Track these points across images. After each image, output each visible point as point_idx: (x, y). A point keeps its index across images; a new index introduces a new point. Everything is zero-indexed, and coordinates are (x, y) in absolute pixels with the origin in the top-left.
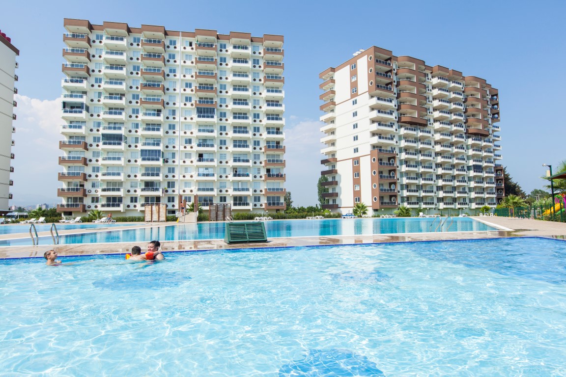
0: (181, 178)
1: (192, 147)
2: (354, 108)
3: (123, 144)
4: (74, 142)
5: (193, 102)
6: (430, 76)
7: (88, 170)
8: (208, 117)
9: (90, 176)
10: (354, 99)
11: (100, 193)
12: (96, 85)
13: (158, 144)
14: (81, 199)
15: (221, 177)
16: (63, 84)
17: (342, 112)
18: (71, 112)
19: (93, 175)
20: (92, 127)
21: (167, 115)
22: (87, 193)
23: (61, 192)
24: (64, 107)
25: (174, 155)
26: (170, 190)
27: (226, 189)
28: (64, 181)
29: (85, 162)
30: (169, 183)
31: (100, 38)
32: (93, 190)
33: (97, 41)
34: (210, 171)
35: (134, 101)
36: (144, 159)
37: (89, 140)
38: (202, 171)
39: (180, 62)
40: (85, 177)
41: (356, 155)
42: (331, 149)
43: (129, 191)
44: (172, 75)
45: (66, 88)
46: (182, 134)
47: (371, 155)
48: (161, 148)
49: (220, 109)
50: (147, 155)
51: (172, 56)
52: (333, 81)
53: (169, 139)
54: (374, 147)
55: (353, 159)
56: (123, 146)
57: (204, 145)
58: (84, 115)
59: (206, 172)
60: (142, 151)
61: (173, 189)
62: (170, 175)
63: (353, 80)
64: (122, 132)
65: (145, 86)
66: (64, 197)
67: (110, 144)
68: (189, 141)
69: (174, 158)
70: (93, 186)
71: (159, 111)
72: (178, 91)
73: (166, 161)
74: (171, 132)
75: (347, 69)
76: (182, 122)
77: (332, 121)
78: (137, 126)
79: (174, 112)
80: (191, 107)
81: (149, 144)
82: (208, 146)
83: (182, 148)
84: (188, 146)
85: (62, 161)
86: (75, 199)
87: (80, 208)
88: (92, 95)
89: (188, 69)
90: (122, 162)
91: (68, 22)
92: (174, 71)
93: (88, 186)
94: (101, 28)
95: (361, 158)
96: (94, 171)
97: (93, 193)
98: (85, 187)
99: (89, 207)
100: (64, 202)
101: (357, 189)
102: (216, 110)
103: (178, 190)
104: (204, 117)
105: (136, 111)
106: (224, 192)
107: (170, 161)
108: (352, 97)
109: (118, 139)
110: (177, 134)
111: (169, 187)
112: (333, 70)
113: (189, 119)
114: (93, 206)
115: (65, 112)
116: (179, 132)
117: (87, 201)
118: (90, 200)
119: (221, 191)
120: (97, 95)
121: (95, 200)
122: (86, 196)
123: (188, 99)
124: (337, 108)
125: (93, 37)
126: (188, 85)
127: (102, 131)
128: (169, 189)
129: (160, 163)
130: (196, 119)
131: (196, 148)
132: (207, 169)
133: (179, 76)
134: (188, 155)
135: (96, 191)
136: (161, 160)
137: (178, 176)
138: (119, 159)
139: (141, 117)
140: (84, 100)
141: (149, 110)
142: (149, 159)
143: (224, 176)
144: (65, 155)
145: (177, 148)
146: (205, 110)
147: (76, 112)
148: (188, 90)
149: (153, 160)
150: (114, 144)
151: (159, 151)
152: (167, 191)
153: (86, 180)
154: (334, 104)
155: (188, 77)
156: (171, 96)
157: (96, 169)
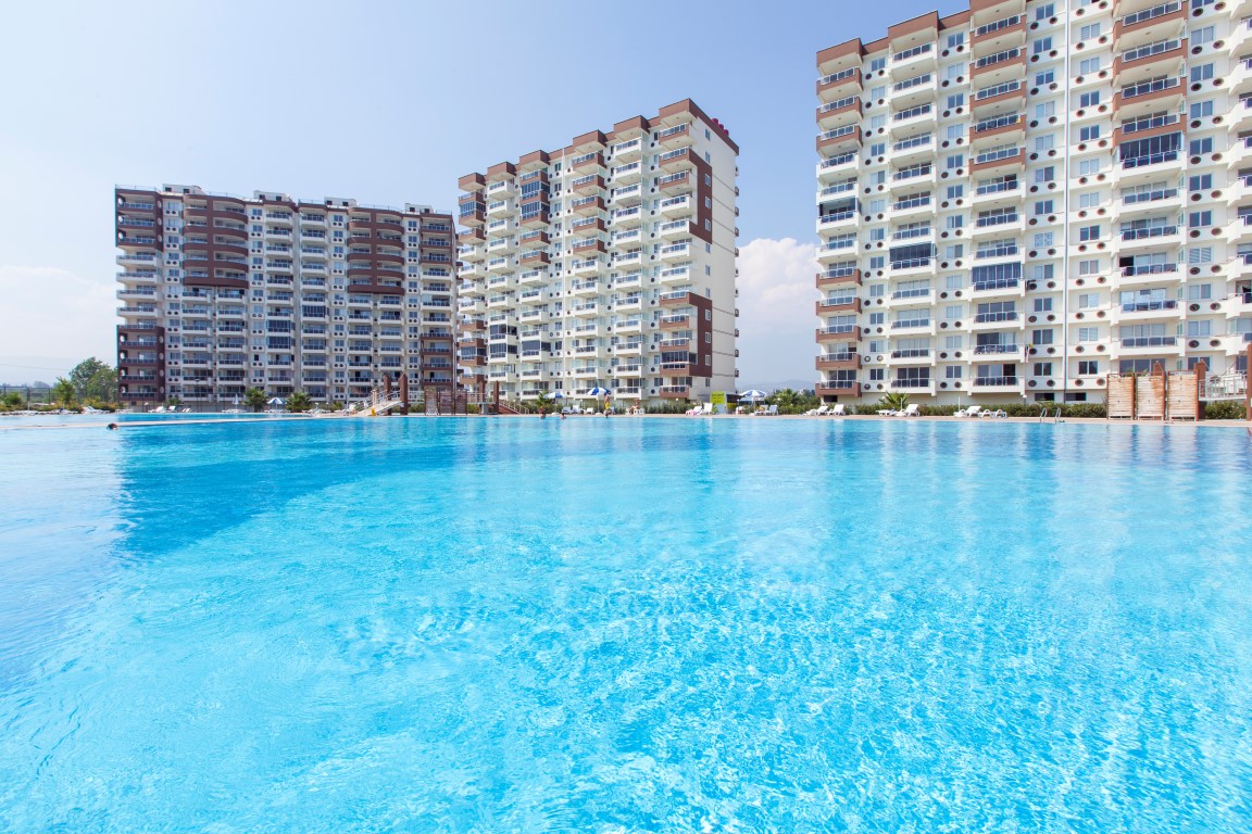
0: (1072, 318)
1: (1101, 245)
3: (933, 261)
4: (841, 273)
5: (1107, 134)
7: (863, 321)
8: (1157, 160)
9: (867, 331)
11: (888, 360)
12: (875, 159)
13: (1013, 251)
14: (852, 374)
15: (1194, 308)
16: (820, 171)
18: (833, 220)
19: (873, 328)
20: (868, 241)
21: (1033, 184)
22: (863, 362)
23: (820, 364)
24: (821, 214)
25: (1049, 270)
26: (1042, 349)
27: (1214, 338)
28: (823, 343)
29: (859, 306)
30: (1036, 334)
31: (879, 66)
32: (874, 356)
33: (875, 74)
34: (1159, 296)
35: (952, 172)
36: (979, 287)
37: (864, 266)
38: (1128, 298)
39: (1064, 47)
40: (860, 334)
43: (944, 355)
44: (1043, 87)
45: (823, 180)
46: (1074, 217)
48: (1021, 257)
49: (1192, 134)
50: (982, 277)
51: (1044, 45)
53: (1038, 237)
56: (932, 267)
57: (1143, 234)
58: (856, 220)
59: (1142, 299)
60: (975, 270)
61: (1050, 346)
62: (1042, 317)
64: (931, 238)
65: (981, 130)
66: (823, 370)
67: (906, 266)
68: (1091, 233)
69: (1051, 277)
70: (873, 348)
71: (1013, 178)
72: (1061, 120)
73: (1031, 286)
74: (1043, 219)
76: (1073, 192)
78: (958, 221)
79: (1049, 173)
80: (1100, 149)
81: (991, 254)
82: (1155, 233)
83: (1074, 251)
84: (1092, 246)
85: (820, 309)
86: (842, 374)
87: (854, 390)
88: (868, 180)
89: (1088, 63)
90: (932, 299)
91: (824, 56)
92: (1050, 77)
93: (863, 349)
94: (883, 44)
96: (873, 322)
97: (874, 361)
98: (859, 351)
99: (868, 387)
100: (824, 379)
102: (1182, 137)
103: (1063, 347)
104: (1144, 163)
105: (955, 192)
106: (1204, 346)
107: (1042, 286)
109: (922, 254)
110: (1060, 219)
111: (1036, 340)
113: (1092, 181)
114: (874, 384)
115: (824, 221)
116: (1065, 215)
117: (863, 377)
118: (868, 374)
119: (1194, 344)
120: (876, 178)
121: (877, 374)
122: (860, 367)
123: (1090, 132)
125: (866, 69)
126: (1090, 99)
127: (890, 243)
128: (1036, 347)
129: (1020, 289)
130: (1116, 172)
131: (1115, 244)
132: (1145, 292)
133: (1064, 82)
134: (1089, 266)
135: (879, 359)
136: (1022, 284)
137: (1062, 314)
138: (925, 292)
139: (970, 199)
140: (855, 192)
141: (987, 181)
142: (991, 286)
143: (1205, 307)
144: (823, 298)
145: (1060, 253)
146: (1148, 145)
147: (841, 218)
148: (1092, 112)
149: (1001, 285)
150: (915, 264)
151: (1017, 265)
152: (1033, 351)
153: (860, 339)
155: (1091, 79)
156: (1040, 139)
157: (877, 318)
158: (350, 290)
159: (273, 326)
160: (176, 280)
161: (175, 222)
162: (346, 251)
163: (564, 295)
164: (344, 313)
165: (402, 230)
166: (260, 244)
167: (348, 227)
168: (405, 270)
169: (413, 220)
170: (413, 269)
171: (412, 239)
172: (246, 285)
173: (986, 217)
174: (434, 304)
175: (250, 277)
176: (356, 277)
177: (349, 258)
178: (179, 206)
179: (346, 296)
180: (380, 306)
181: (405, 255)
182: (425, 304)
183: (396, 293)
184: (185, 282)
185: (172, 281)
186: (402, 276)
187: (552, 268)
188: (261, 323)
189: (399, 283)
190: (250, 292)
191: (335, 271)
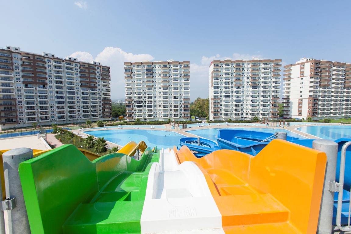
1: (249, 98)
2: (302, 81)
4: (216, 98)
5: (250, 83)
6: (332, 66)
8: (255, 89)
9: (220, 107)
10: (302, 78)
14: (217, 114)
17: (295, 82)
18: (216, 89)
20: (220, 93)
22: (219, 112)
27: (259, 111)
30: (242, 109)
33: (221, 66)
34: (255, 106)
35: (232, 84)
37: (219, 97)
39: (245, 69)
40: (218, 108)
41: (301, 98)
42: (288, 95)
44: (243, 75)
46: (246, 94)
47: (309, 99)
49: (258, 86)
50: (236, 101)
51: (243, 69)
52: (291, 70)
53: (242, 96)
54: (310, 96)
55: (299, 99)
56: (230, 99)
57: (254, 98)
58: (219, 90)
59: (253, 106)
62: (243, 107)
63: (302, 70)
64: (229, 94)
67: (227, 98)
68: (248, 96)
70: (220, 110)
71: (239, 87)
72: (245, 80)
74: (243, 93)
75: (299, 66)
76: (246, 90)
77: (289, 84)
78: (232, 92)
79: (244, 87)
80: (249, 85)
81: (237, 98)
83: (246, 98)
86: (216, 114)
89: (248, 73)
91: (214, 62)
93: (219, 110)
95: (303, 99)
101: (300, 109)
103: (244, 111)
104: (254, 89)
105: (232, 87)
108: (300, 77)
109: (229, 97)
112: (291, 65)
113: (248, 89)
114: (221, 116)
115: (214, 89)
117: (219, 115)
120: (221, 83)
123: (248, 83)
124: (292, 80)
126: (248, 78)
127: (224, 94)
130: (251, 89)
131: (251, 98)
133: (245, 74)
134: (248, 101)
135: (222, 112)
137: (245, 107)
138: (229, 102)
140: (219, 85)
141: (236, 87)
142: (238, 102)
143: (259, 107)
146: (254, 86)
148: (248, 80)
149: (239, 102)
151: (240, 100)
154: (291, 78)
155: (248, 76)
156: (242, 82)
157: (221, 105)
158: (81, 86)
159: (58, 97)
160: (20, 82)
161: (17, 61)
162: (79, 75)
163: (157, 95)
164: (80, 93)
165: (96, 70)
166: (51, 71)
167: (80, 68)
168: (97, 81)
169: (98, 67)
170: (99, 81)
171: (98, 72)
172: (47, 84)
173: (237, 92)
174: (106, 91)
175: (47, 81)
176: (82, 83)
177: (80, 77)
178: (20, 56)
179: (80, 88)
180: (91, 91)
181: (97, 77)
182: (104, 91)
183: (94, 88)
184: (23, 82)
185: (18, 82)
186: (96, 83)
187: (153, 89)
188: (52, 96)
189: (94, 85)
190: (48, 87)
191: (77, 81)
